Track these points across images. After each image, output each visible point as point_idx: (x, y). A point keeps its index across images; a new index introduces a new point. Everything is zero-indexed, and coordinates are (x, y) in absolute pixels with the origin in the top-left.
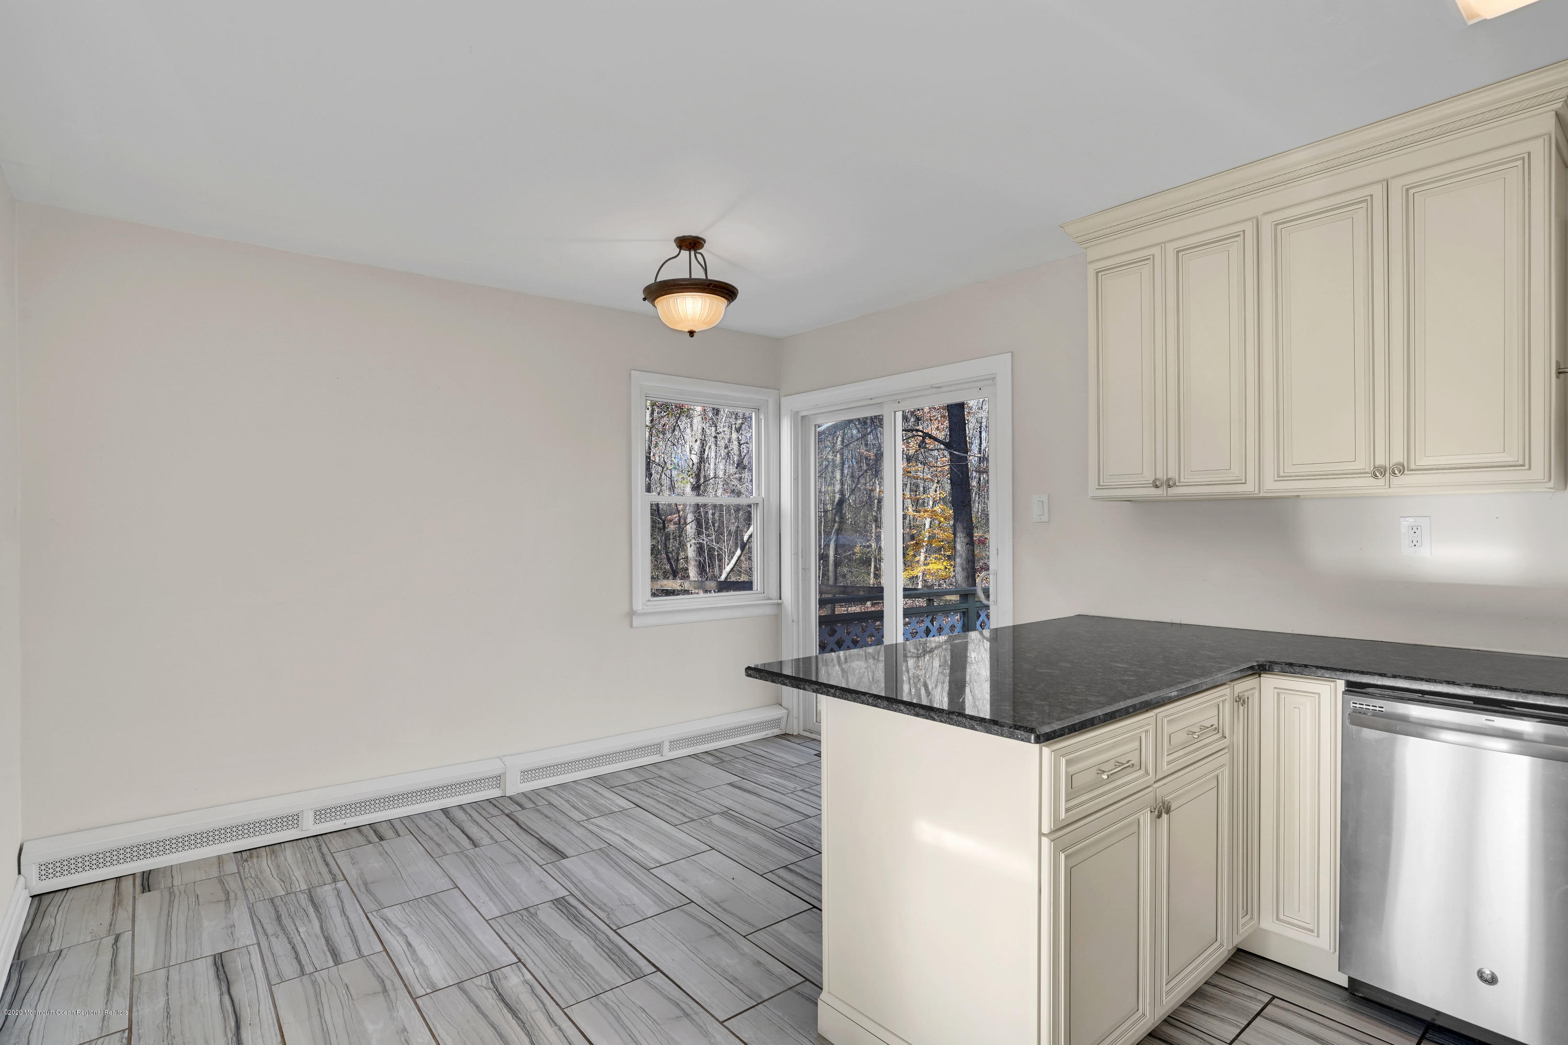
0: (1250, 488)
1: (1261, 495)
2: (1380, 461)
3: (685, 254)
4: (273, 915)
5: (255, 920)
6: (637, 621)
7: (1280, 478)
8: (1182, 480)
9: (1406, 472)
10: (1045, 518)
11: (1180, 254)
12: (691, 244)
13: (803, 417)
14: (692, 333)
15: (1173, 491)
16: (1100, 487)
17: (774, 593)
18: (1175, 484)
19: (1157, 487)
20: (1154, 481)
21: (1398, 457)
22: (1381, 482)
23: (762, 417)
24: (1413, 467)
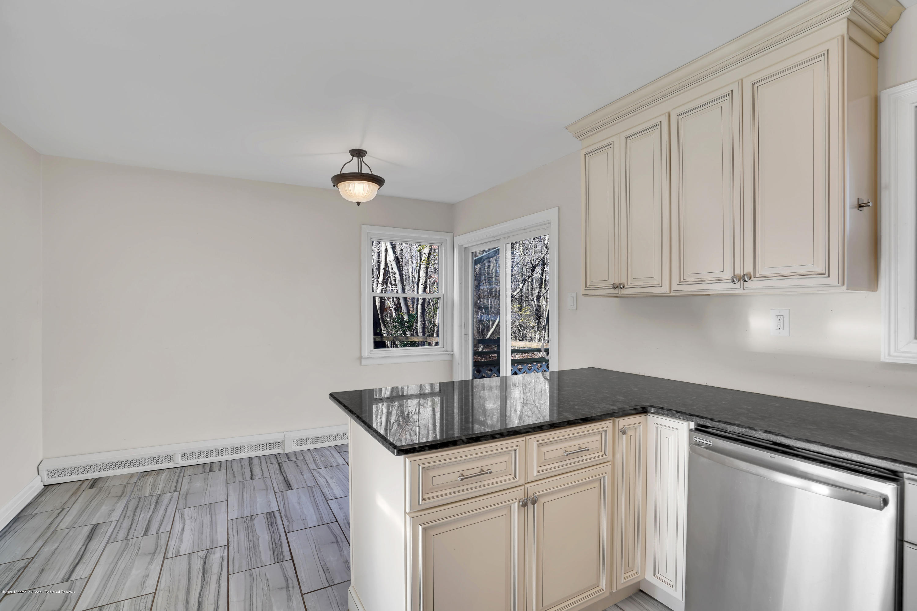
0: (664, 289)
1: (672, 294)
2: (738, 272)
3: (355, 159)
4: (135, 506)
5: (126, 508)
6: (363, 362)
7: (681, 283)
8: (629, 284)
9: (752, 279)
10: (574, 308)
11: (628, 139)
12: (358, 153)
13: (465, 248)
14: (358, 203)
15: (624, 291)
16: (587, 288)
17: (450, 349)
18: (624, 287)
19: (614, 288)
20: (613, 285)
21: (748, 269)
22: (738, 285)
23: (443, 249)
24: (757, 275)
